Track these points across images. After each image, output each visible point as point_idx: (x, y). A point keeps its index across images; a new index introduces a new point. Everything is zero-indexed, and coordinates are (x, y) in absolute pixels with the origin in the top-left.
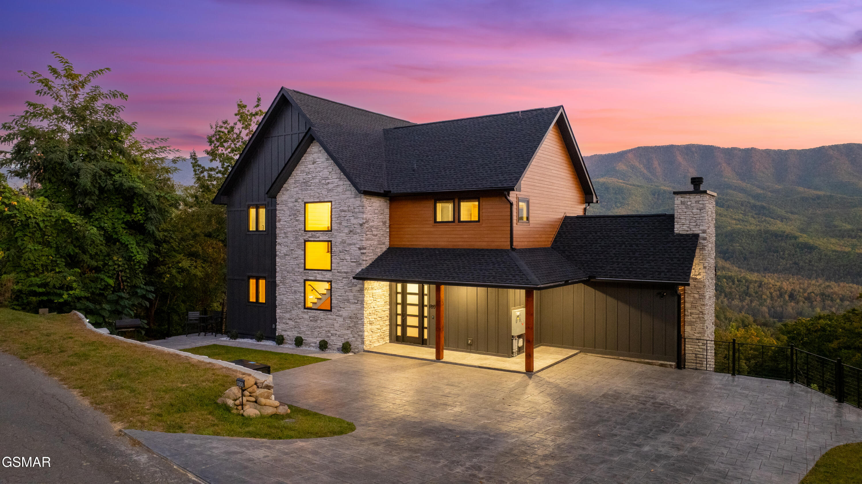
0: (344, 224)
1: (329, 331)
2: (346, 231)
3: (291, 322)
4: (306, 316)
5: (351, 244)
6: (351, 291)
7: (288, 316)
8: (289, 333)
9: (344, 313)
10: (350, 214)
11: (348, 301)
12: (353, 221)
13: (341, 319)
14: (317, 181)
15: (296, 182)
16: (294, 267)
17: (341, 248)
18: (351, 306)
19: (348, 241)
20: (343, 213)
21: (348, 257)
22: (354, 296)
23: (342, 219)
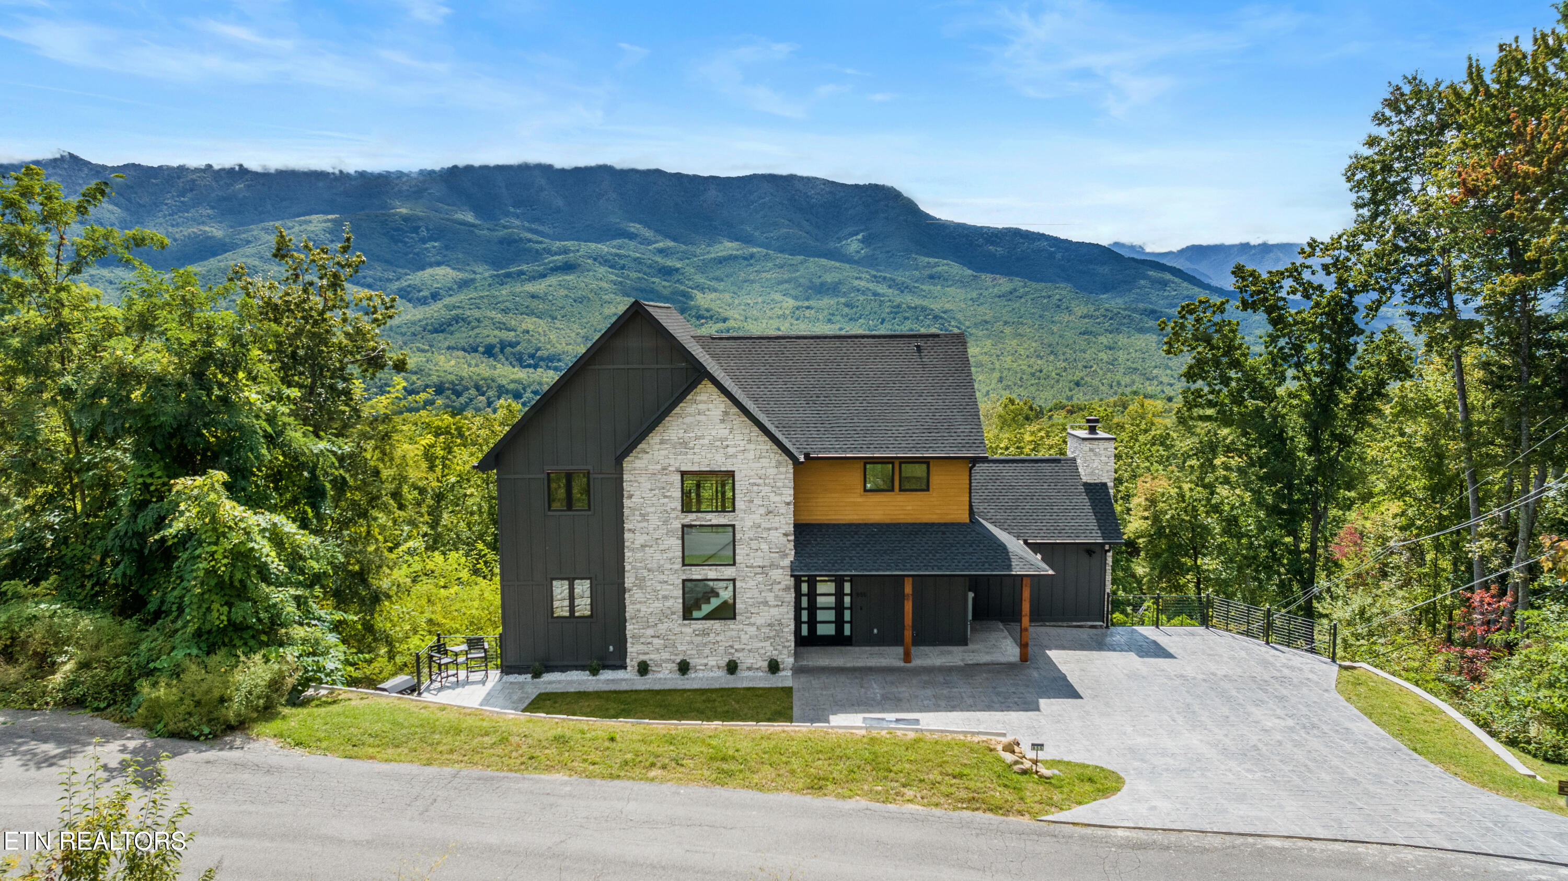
0: (758, 502)
1: (732, 647)
2: (762, 511)
3: (656, 641)
4: (688, 630)
5: (769, 529)
6: (771, 590)
7: (650, 632)
8: (652, 656)
9: (759, 621)
10: (769, 489)
11: (766, 603)
12: (774, 498)
13: (752, 630)
14: (706, 441)
15: (662, 442)
16: (662, 562)
17: (751, 534)
18: (772, 610)
19: (764, 525)
20: (755, 488)
21: (764, 546)
22: (776, 596)
23: (754, 495)
